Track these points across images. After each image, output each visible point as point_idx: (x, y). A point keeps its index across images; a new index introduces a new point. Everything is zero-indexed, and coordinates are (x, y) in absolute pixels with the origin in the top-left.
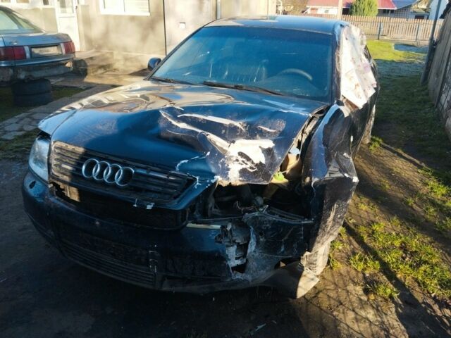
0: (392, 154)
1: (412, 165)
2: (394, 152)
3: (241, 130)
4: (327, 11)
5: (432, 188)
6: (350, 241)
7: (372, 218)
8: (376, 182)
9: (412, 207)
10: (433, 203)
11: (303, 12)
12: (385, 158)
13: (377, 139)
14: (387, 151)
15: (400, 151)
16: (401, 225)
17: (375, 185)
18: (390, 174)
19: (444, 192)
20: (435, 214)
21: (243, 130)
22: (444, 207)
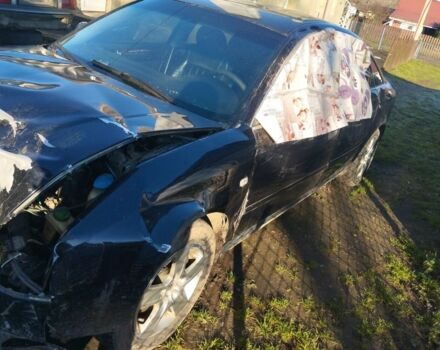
0: (374, 206)
1: (390, 229)
2: (379, 205)
3: (12, 133)
4: (410, 28)
5: (392, 268)
6: (227, 315)
7: (282, 289)
8: (325, 239)
9: (346, 288)
10: (380, 290)
11: (384, 22)
12: (362, 211)
13: (369, 184)
14: (370, 202)
15: (387, 207)
16: (313, 310)
17: (321, 243)
18: (352, 234)
19: (406, 277)
20: (372, 307)
21: (15, 132)
22: (391, 300)
